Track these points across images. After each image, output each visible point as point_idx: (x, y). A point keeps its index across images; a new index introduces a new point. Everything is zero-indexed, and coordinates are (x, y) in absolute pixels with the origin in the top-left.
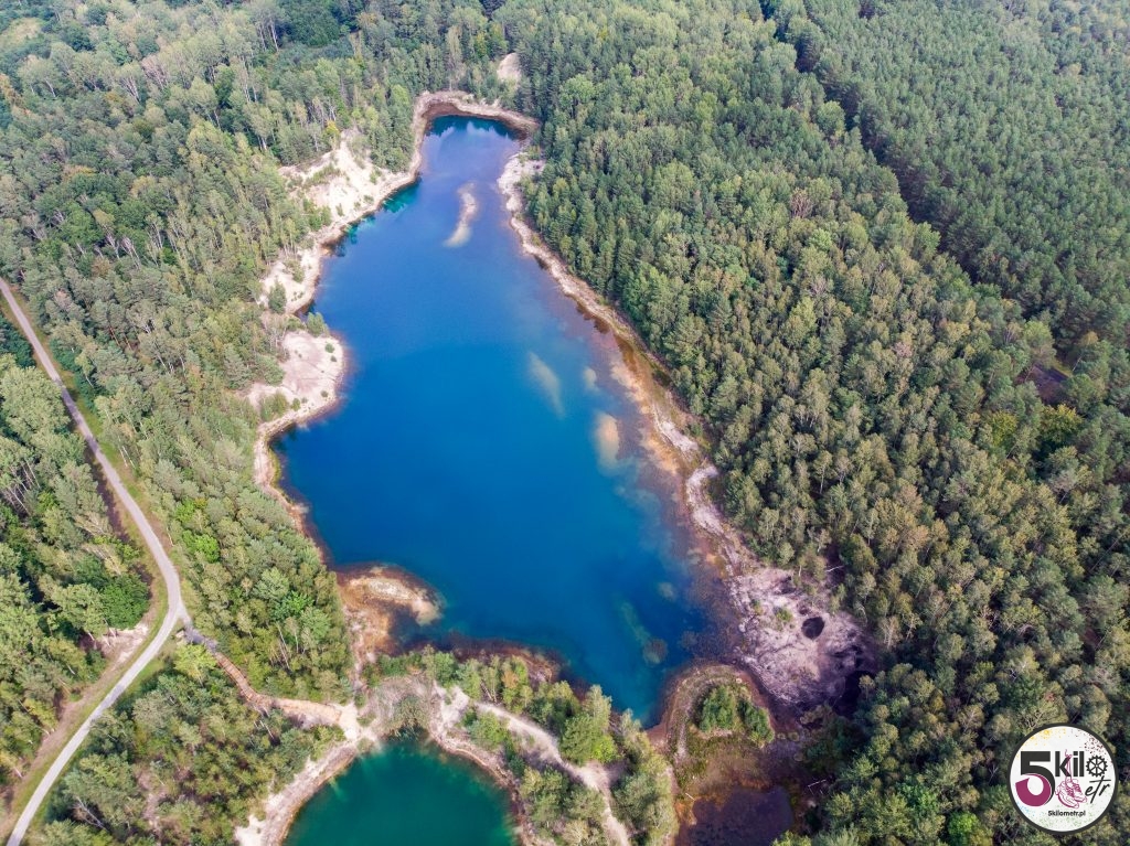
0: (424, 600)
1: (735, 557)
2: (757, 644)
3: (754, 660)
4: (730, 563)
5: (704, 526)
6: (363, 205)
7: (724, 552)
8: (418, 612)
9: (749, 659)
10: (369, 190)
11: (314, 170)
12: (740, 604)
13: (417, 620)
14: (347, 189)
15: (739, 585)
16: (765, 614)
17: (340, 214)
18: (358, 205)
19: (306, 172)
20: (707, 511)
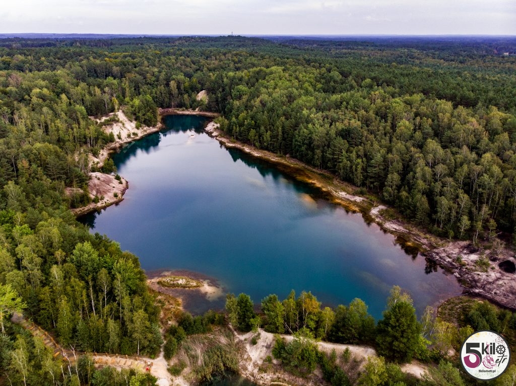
0: (209, 285)
1: (425, 241)
2: (476, 281)
3: (481, 291)
4: (424, 244)
5: (394, 230)
6: (132, 136)
7: (415, 240)
8: (206, 293)
9: (477, 291)
10: (136, 131)
11: (104, 119)
12: (445, 263)
13: (207, 298)
14: (123, 128)
15: (437, 254)
16: (468, 265)
17: (120, 138)
18: (129, 136)
19: (100, 119)
20: (391, 223)
